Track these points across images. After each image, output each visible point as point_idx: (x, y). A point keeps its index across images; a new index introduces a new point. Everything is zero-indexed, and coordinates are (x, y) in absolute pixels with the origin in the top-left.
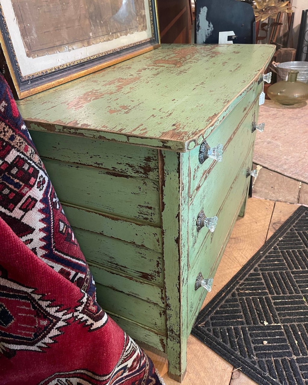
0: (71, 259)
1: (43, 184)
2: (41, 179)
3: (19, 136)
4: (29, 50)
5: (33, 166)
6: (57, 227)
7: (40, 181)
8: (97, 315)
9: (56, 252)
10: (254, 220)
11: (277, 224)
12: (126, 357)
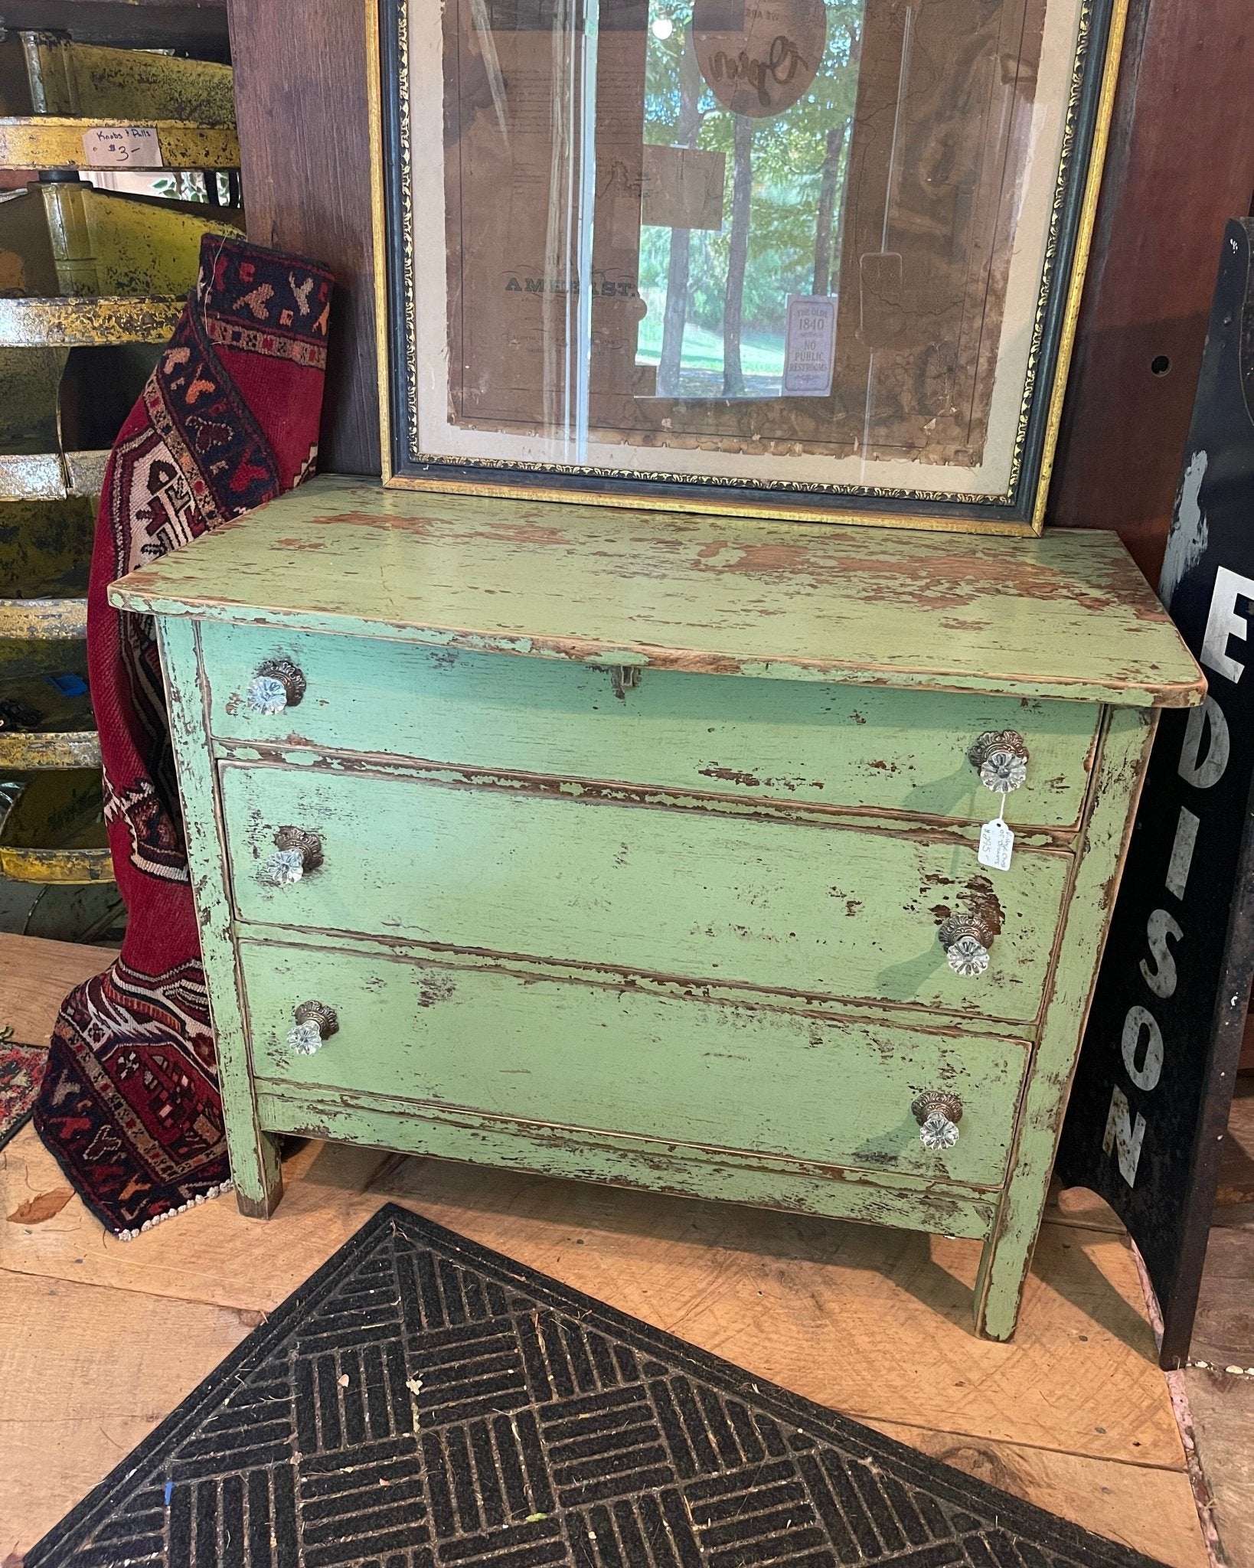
4: (457, 411)
8: (143, 844)
10: (975, 1376)
11: (988, 1466)
12: (180, 998)
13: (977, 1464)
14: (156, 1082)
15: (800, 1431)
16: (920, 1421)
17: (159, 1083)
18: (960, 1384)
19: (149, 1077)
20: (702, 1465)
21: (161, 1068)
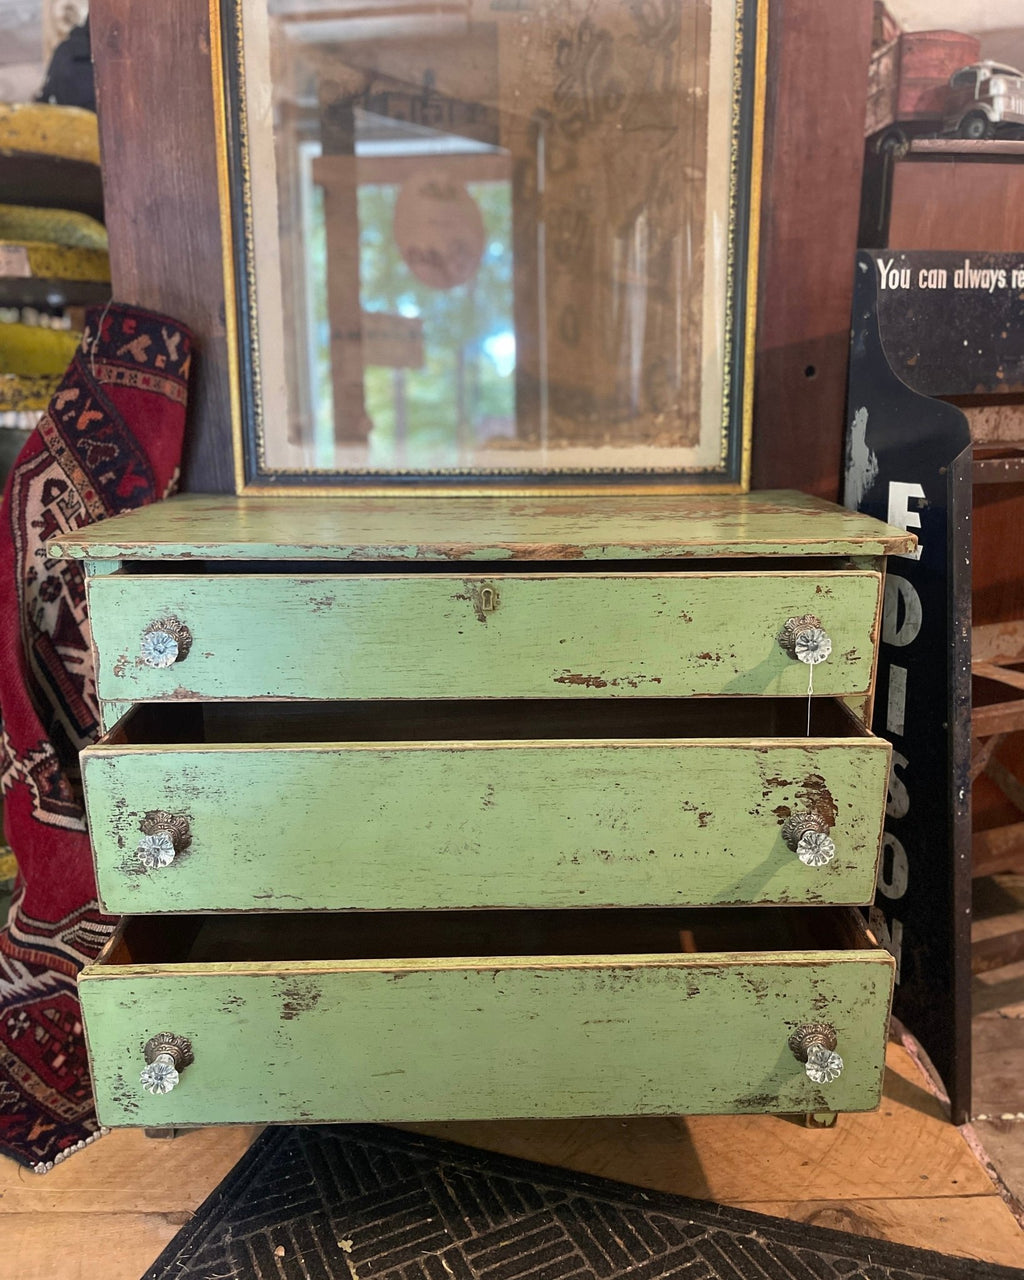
10: (815, 1156)
11: (846, 1220)
12: (79, 940)
13: (838, 1220)
14: (47, 1036)
15: (692, 1222)
16: (782, 1196)
17: (51, 1037)
18: (805, 1164)
19: (40, 1032)
20: (617, 1265)
21: (52, 1021)
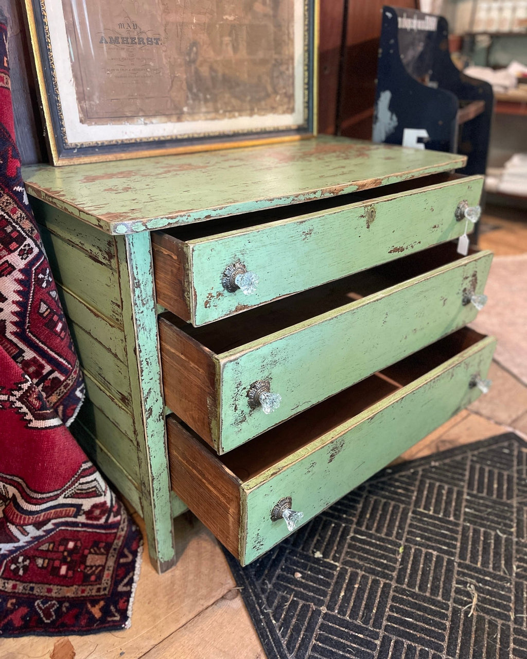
0: (49, 350)
1: (27, 254)
2: (27, 248)
3: (8, 195)
4: (84, 115)
5: (18, 231)
6: (36, 307)
7: (25, 250)
8: (38, 412)
9: (30, 334)
12: (79, 492)
14: (47, 561)
15: (411, 471)
17: (49, 560)
19: (40, 562)
20: (408, 499)
21: (48, 551)
